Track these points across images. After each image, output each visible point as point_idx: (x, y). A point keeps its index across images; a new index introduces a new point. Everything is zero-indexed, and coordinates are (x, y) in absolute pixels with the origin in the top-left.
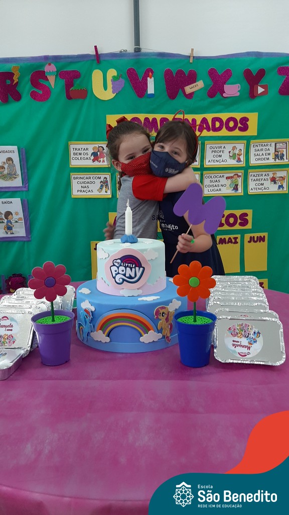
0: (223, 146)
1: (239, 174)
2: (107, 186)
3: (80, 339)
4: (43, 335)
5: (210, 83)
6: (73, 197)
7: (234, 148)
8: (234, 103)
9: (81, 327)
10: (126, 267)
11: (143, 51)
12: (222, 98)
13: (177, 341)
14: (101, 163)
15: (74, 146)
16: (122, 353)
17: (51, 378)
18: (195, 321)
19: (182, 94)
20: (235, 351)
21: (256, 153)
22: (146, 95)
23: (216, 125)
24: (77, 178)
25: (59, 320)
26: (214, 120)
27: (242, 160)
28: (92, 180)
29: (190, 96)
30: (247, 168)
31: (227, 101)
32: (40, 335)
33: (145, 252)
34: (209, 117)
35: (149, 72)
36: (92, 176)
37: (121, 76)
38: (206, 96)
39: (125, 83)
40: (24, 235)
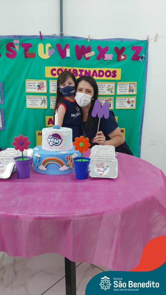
0: (104, 84)
1: (112, 99)
2: (45, 102)
3: (34, 170)
5: (98, 53)
6: (27, 107)
7: (109, 86)
8: (109, 63)
9: (34, 164)
10: (54, 139)
11: (64, 35)
12: (104, 60)
13: (75, 171)
14: (42, 91)
15: (28, 82)
18: (82, 161)
19: (84, 58)
20: (98, 173)
21: (120, 88)
22: (65, 57)
23: (101, 74)
24: (29, 98)
25: (25, 159)
26: (100, 71)
27: (113, 92)
28: (37, 99)
29: (88, 59)
30: (116, 96)
31: (106, 62)
34: (97, 70)
35: (67, 46)
36: (37, 97)
37: (53, 47)
38: (96, 59)
39: (55, 51)
40: (1, 127)
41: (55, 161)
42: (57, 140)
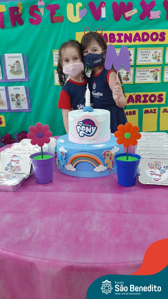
0: (149, 51)
1: (158, 69)
3: (59, 169)
4: (37, 166)
5: (141, 10)
6: (55, 85)
7: (156, 52)
8: (156, 23)
9: (59, 162)
10: (86, 127)
12: (148, 19)
13: (116, 171)
15: (55, 53)
16: (83, 177)
17: (41, 191)
18: (127, 159)
19: (123, 18)
20: (151, 178)
22: (100, 19)
23: (145, 37)
25: (46, 157)
26: (144, 34)
27: (161, 60)
29: (128, 19)
30: (164, 65)
31: (152, 22)
32: (35, 166)
33: (97, 117)
34: (140, 32)
35: (102, 4)
37: (85, 7)
38: (139, 18)
39: (88, 11)
40: (27, 108)
41: (87, 158)
42: (90, 128)
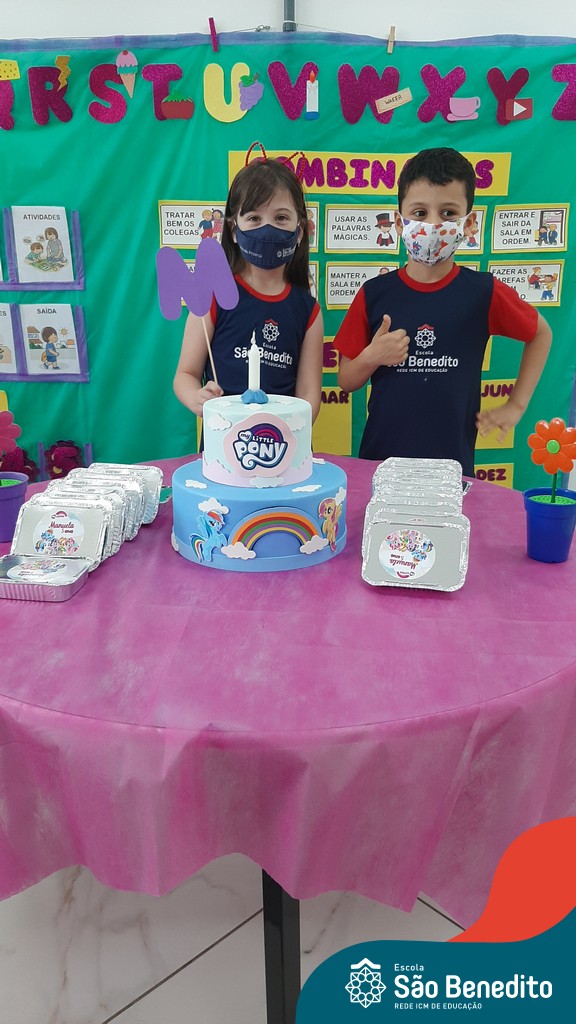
5: (424, 93)
8: (466, 133)
11: (300, 29)
12: (445, 122)
15: (167, 209)
19: (372, 115)
20: (393, 570)
21: (505, 229)
22: (303, 114)
27: (478, 241)
29: (385, 118)
30: (487, 257)
35: (310, 71)
37: (257, 77)
38: (417, 118)
39: (265, 90)
40: (78, 372)
